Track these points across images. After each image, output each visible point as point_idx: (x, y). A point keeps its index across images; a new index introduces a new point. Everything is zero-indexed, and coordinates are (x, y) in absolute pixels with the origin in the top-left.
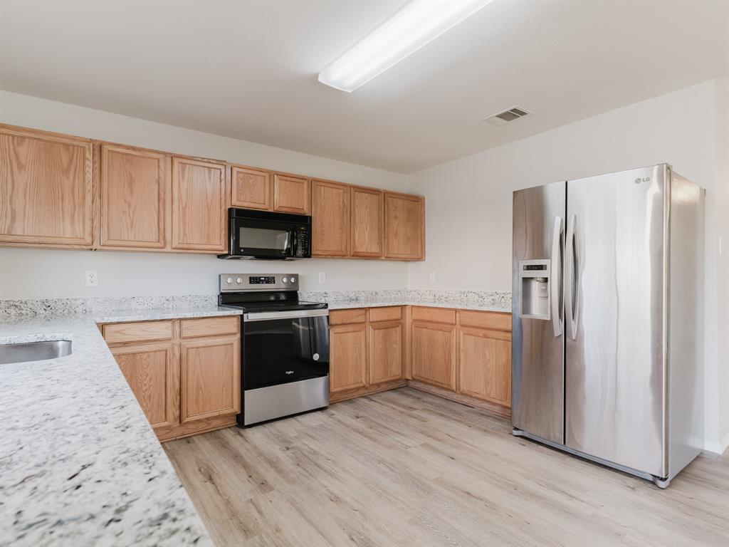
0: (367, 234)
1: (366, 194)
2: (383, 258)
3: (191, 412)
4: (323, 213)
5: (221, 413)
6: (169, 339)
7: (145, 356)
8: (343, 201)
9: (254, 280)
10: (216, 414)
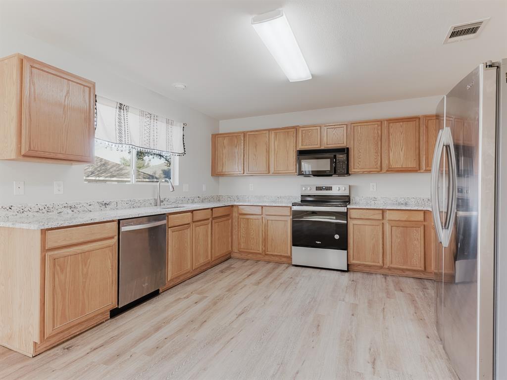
0: (402, 154)
1: (401, 123)
2: (422, 171)
3: (269, 250)
4: (359, 144)
5: (282, 254)
6: (260, 215)
7: (252, 220)
8: (378, 133)
9: (318, 188)
10: (280, 254)
